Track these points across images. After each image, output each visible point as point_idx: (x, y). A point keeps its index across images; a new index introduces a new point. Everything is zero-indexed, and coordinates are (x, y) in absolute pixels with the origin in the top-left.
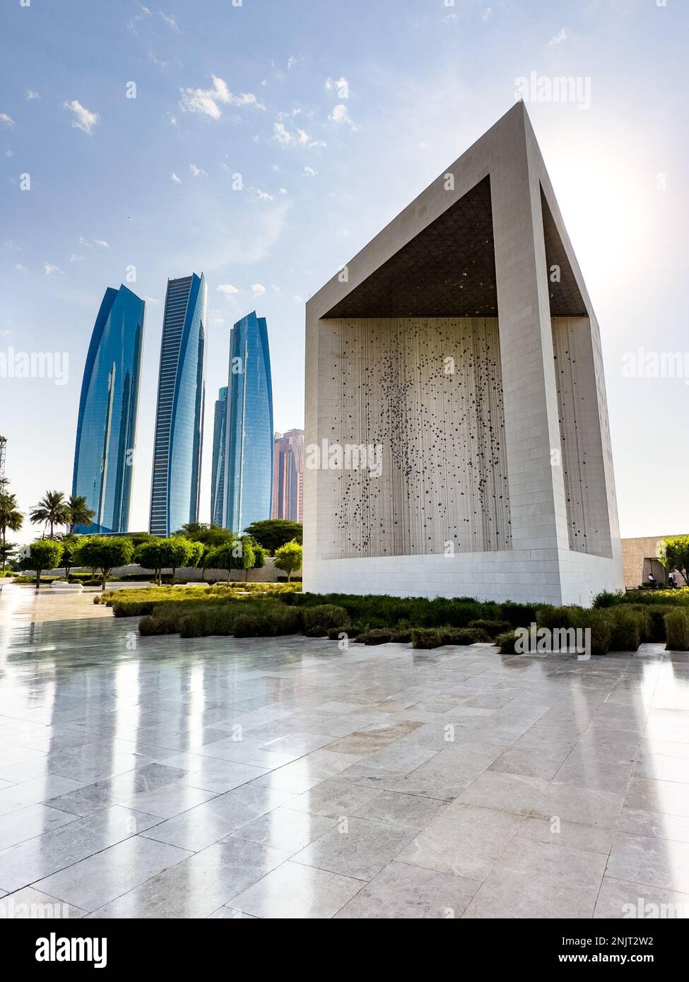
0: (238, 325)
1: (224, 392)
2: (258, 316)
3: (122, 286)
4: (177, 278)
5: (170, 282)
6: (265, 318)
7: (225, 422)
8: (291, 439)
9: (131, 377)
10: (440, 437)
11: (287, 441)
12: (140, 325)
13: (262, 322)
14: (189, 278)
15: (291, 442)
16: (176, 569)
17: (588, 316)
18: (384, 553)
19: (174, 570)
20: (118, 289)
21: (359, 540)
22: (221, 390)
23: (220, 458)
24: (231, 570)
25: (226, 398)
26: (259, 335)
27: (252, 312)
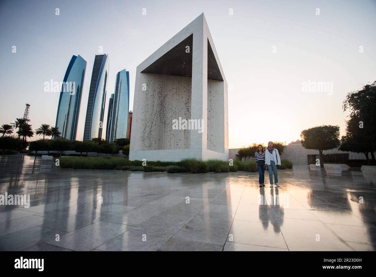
0: (119, 73)
2: (127, 71)
3: (79, 55)
4: (99, 55)
6: (129, 72)
7: (112, 106)
9: (80, 87)
10: (175, 114)
12: (84, 69)
13: (128, 73)
14: (103, 55)
16: (88, 153)
17: (223, 81)
18: (155, 149)
19: (87, 153)
20: (77, 56)
21: (147, 145)
22: (112, 94)
23: (110, 118)
24: (107, 154)
25: (113, 98)
26: (126, 77)
27: (124, 69)
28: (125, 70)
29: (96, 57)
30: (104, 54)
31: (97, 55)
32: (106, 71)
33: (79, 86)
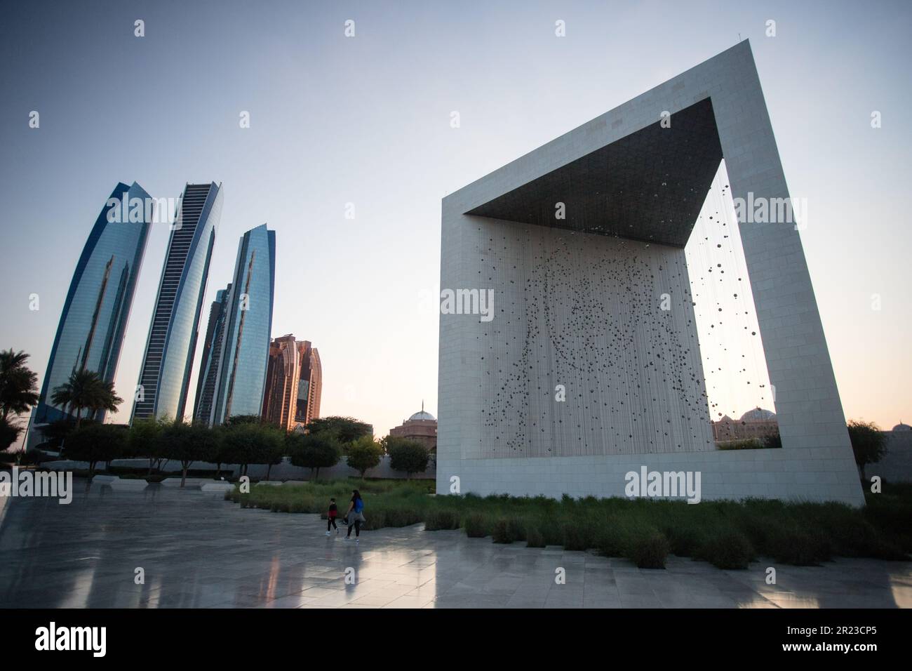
0: (247, 235)
1: (223, 295)
2: (269, 229)
3: (135, 183)
4: (195, 184)
5: (188, 186)
6: (274, 232)
8: (281, 343)
11: (278, 346)
13: (272, 235)
14: (209, 186)
15: (281, 347)
20: (130, 186)
22: (219, 292)
26: (268, 246)
27: (264, 223)
28: (265, 226)
29: (187, 190)
30: (211, 183)
31: (190, 184)
32: (213, 229)
33: (126, 268)
